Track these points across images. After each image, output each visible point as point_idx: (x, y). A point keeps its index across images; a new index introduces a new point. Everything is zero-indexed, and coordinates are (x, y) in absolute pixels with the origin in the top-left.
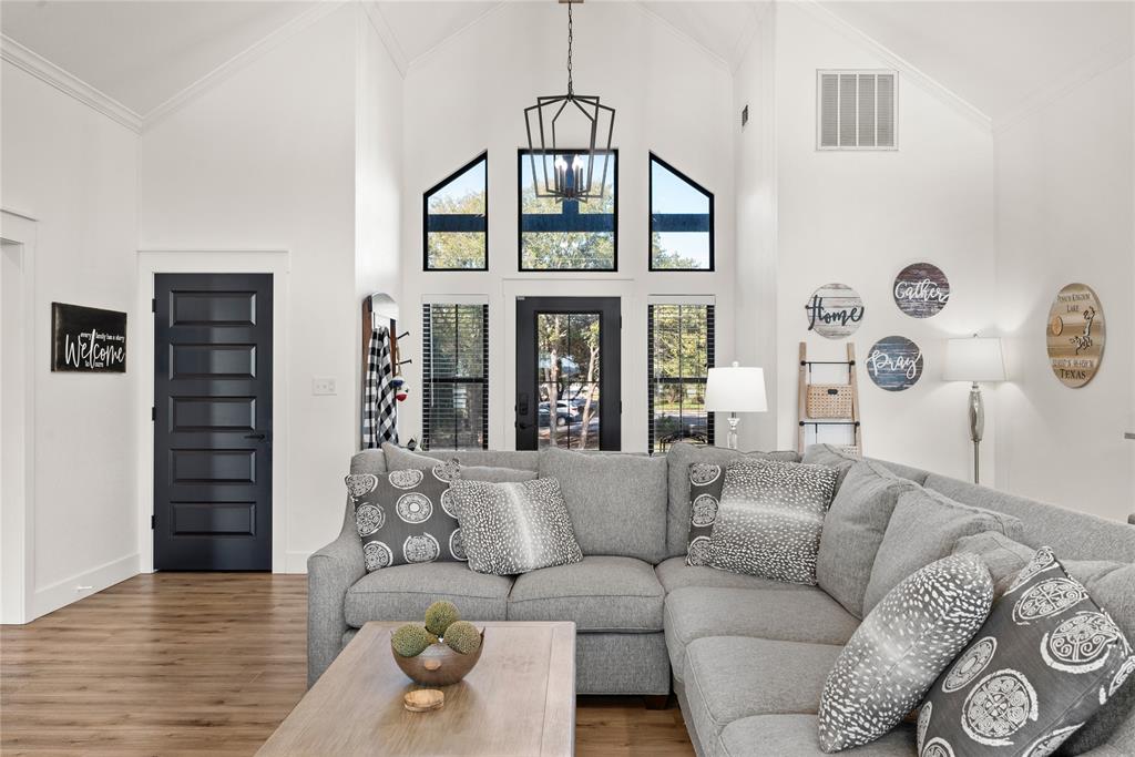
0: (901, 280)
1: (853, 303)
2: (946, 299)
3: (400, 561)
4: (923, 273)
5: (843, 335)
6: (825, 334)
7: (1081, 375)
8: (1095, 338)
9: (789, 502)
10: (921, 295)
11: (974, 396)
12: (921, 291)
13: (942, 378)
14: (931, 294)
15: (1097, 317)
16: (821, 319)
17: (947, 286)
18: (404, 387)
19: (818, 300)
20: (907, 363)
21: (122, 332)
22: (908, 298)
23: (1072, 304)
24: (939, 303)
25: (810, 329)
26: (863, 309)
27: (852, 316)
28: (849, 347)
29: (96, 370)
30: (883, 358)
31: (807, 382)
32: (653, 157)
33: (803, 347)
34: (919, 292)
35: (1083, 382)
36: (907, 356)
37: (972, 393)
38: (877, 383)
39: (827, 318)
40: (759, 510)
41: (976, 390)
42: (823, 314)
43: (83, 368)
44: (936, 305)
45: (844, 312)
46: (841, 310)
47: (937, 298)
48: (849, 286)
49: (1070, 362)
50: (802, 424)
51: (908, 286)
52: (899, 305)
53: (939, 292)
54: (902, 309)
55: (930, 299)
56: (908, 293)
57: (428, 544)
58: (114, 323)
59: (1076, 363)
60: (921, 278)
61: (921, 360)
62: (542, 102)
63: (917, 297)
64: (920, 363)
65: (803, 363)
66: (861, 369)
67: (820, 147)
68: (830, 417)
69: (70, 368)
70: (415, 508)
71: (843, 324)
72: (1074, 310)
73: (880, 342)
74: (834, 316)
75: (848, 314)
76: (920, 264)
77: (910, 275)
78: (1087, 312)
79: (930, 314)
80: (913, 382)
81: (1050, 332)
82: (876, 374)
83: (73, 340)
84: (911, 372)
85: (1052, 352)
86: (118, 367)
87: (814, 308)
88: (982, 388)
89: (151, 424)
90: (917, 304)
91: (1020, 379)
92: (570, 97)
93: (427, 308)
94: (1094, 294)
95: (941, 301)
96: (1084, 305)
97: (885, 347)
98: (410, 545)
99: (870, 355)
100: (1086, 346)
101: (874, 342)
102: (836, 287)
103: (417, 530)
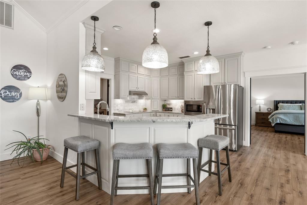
0: (14, 69)
2: (31, 76)
4: (22, 68)
7: (62, 98)
8: (65, 88)
10: (22, 74)
11: (38, 104)
12: (22, 73)
13: (28, 99)
14: (25, 74)
15: (66, 83)
17: (31, 72)
20: (16, 94)
22: (16, 74)
23: (61, 79)
24: (28, 77)
30: (6, 92)
34: (21, 73)
35: (63, 100)
36: (16, 92)
37: (37, 103)
38: (4, 100)
41: (38, 102)
44: (27, 78)
47: (27, 75)
49: (60, 94)
51: (16, 71)
52: (13, 76)
53: (28, 74)
54: (14, 77)
55: (25, 75)
56: (17, 73)
59: (61, 95)
60: (22, 69)
61: (21, 93)
63: (20, 74)
64: (21, 95)
72: (61, 81)
73: (4, 87)
76: (22, 65)
77: (17, 67)
78: (64, 81)
79: (25, 80)
80: (18, 99)
81: (56, 87)
82: (3, 97)
84: (17, 97)
85: (57, 92)
88: (40, 101)
90: (20, 77)
91: (51, 99)
94: (65, 76)
95: (29, 76)
96: (63, 79)
97: (7, 89)
100: (63, 90)
101: (3, 87)
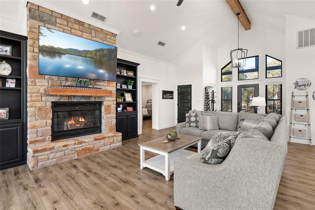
1: (308, 82)
3: (190, 126)
5: (305, 89)
6: (299, 89)
9: (254, 123)
16: (298, 86)
18: (215, 101)
19: (297, 82)
21: (173, 94)
25: (295, 88)
26: (311, 83)
27: (307, 85)
28: (307, 92)
29: (169, 99)
31: (294, 100)
32: (266, 56)
33: (293, 93)
39: (300, 86)
40: (248, 124)
42: (299, 85)
43: (167, 98)
45: (305, 84)
46: (304, 84)
48: (306, 78)
50: (292, 109)
57: (193, 124)
58: (172, 93)
62: (232, 51)
65: (293, 96)
66: (310, 97)
67: (298, 48)
68: (300, 108)
69: (165, 98)
70: (193, 119)
71: (305, 87)
74: (302, 85)
75: (306, 84)
83: (165, 95)
86: (172, 98)
87: (296, 84)
89: (177, 106)
92: (238, 49)
93: (222, 88)
98: (192, 124)
99: (313, 94)
102: (303, 79)
103: (193, 122)
